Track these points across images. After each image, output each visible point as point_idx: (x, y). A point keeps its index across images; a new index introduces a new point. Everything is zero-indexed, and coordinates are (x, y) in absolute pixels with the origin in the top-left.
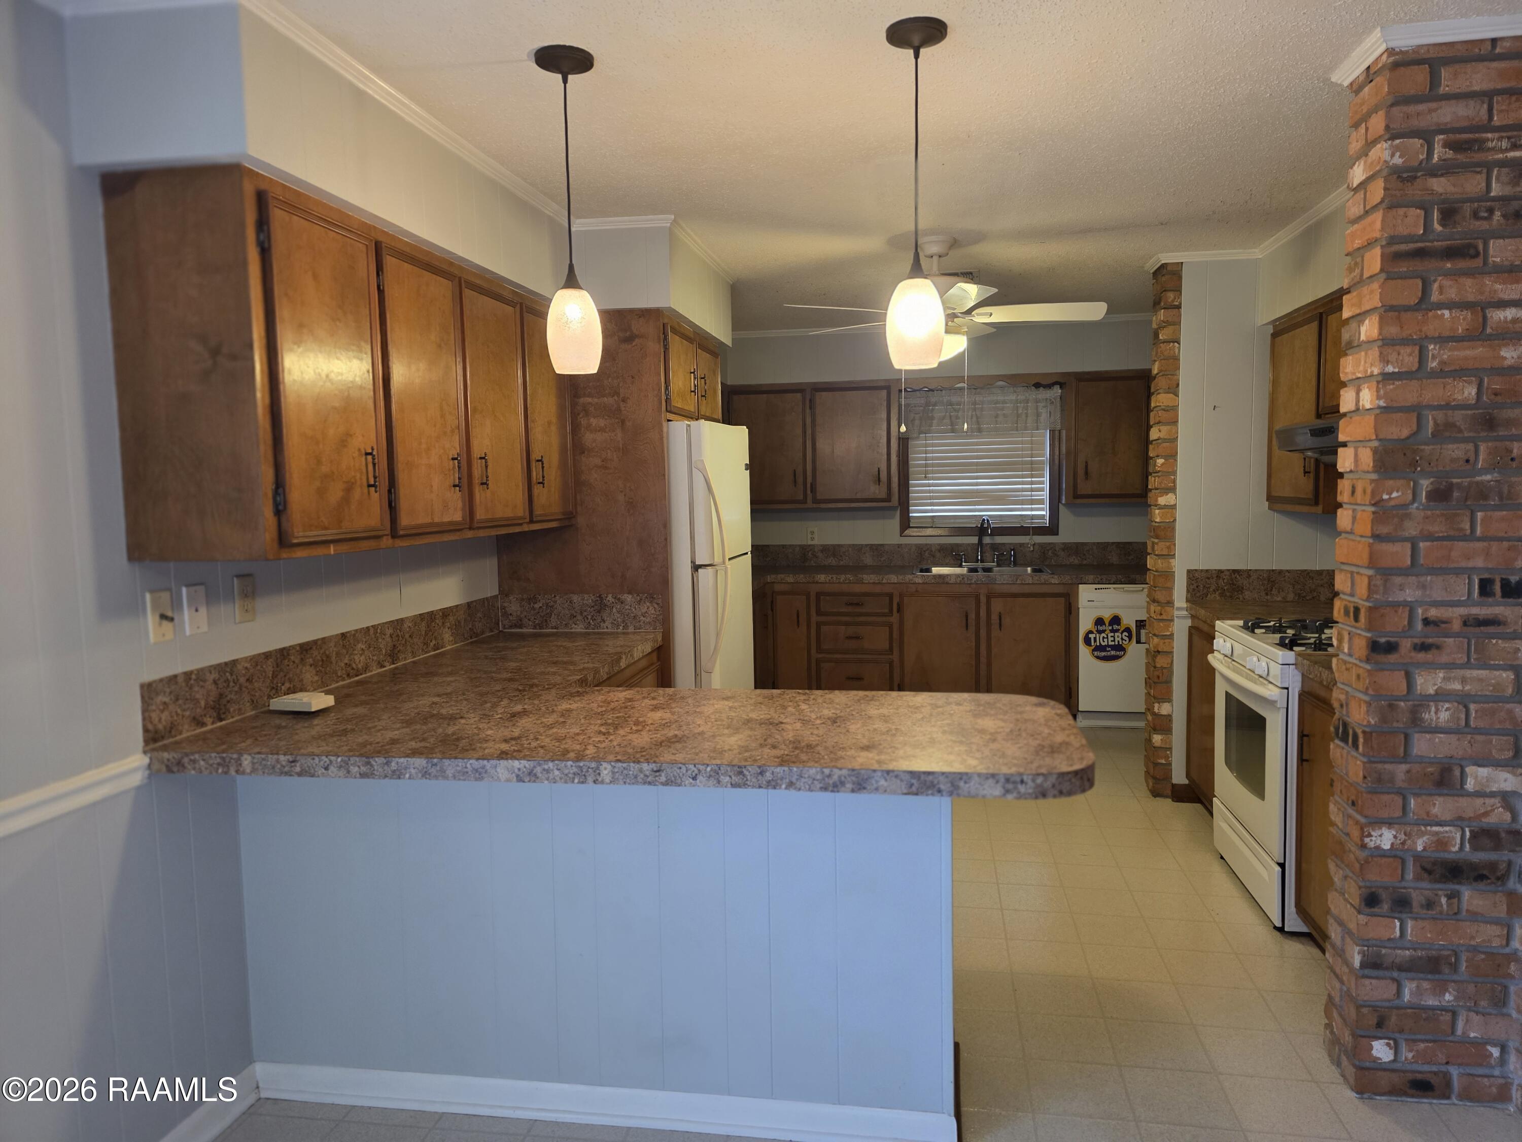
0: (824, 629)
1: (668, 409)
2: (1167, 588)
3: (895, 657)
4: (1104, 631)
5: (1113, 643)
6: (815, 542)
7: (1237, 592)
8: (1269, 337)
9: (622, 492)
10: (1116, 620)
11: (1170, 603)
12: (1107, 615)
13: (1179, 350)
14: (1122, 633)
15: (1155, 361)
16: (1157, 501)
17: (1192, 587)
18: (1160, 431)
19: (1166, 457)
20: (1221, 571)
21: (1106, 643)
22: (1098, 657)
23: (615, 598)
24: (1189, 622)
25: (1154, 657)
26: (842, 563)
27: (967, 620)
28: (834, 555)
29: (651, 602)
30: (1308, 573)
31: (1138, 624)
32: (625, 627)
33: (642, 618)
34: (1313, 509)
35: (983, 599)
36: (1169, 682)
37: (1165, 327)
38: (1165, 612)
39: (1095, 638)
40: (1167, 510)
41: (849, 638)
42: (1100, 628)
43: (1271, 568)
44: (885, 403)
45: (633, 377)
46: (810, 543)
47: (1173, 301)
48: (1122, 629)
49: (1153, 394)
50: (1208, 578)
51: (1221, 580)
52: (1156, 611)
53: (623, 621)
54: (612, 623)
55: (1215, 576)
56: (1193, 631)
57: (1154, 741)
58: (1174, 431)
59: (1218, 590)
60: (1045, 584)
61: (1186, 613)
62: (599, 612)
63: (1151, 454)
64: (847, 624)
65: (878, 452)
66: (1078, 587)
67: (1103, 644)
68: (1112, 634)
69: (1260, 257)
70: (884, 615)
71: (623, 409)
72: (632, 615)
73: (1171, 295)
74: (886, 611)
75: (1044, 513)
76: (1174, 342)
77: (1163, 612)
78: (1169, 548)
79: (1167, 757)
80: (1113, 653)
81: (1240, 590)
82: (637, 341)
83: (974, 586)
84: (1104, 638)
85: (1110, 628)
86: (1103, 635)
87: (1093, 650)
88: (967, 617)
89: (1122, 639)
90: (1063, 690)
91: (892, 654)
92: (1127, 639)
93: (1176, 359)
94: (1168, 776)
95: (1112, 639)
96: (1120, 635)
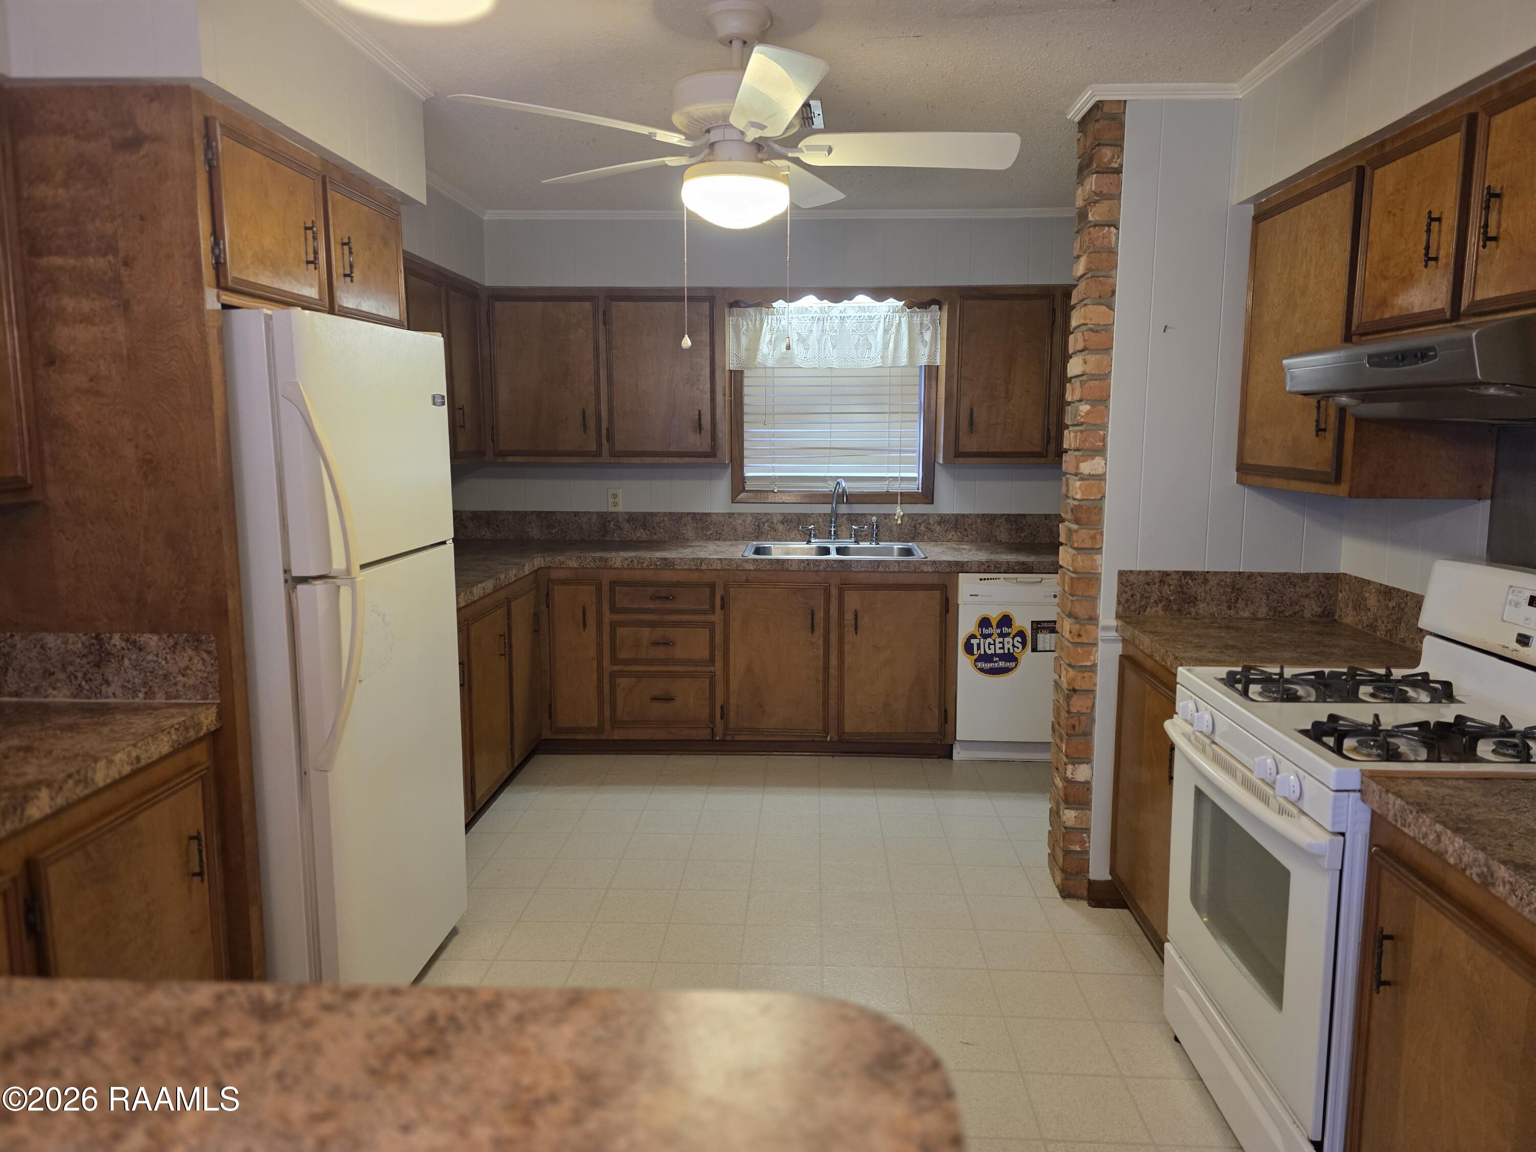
0: (621, 632)
1: (223, 284)
2: (1090, 597)
3: (718, 666)
4: (990, 635)
5: (1001, 651)
6: (620, 509)
7: (1188, 603)
8: (1250, 220)
9: (130, 440)
10: (1006, 621)
11: (1093, 619)
12: (994, 615)
13: (1117, 239)
14: (1013, 639)
15: (1078, 257)
16: (1077, 467)
17: (1125, 596)
18: (1085, 363)
19: (1093, 402)
20: (1166, 574)
21: (992, 651)
22: (982, 670)
23: (127, 640)
24: (1118, 649)
25: (1068, 698)
26: (655, 537)
27: (813, 620)
28: (644, 526)
29: (196, 649)
30: (1289, 578)
31: (1035, 626)
32: (150, 694)
33: (180, 678)
34: (1331, 489)
35: (834, 592)
36: (1088, 734)
37: (1096, 202)
38: (1086, 631)
39: (979, 645)
40: (1092, 482)
41: (655, 644)
42: (986, 631)
43: (1237, 570)
44: (707, 321)
45: (142, 218)
46: (612, 509)
47: (1110, 161)
48: (1013, 633)
49: (1074, 307)
50: (1148, 584)
51: (1166, 587)
52: (1074, 631)
53: (145, 684)
54: (123, 687)
55: (1157, 580)
56: (1127, 664)
57: (1064, 819)
58: (1106, 362)
59: (1161, 601)
60: (915, 572)
61: (1116, 634)
62: (97, 665)
63: (1068, 397)
64: (652, 625)
65: (698, 389)
66: (958, 576)
67: (989, 652)
68: (1001, 639)
69: (1240, 97)
70: (704, 612)
71: (126, 280)
72: (161, 672)
73: (1107, 152)
74: (707, 607)
75: (915, 475)
76: (1109, 226)
77: (1082, 633)
78: (1093, 538)
79: (1082, 842)
80: (1002, 664)
81: (1193, 601)
82: (147, 148)
83: (823, 573)
84: (990, 644)
85: (999, 631)
86: (989, 640)
87: (976, 661)
88: (813, 615)
89: (1014, 646)
90: (936, 712)
91: (714, 665)
92: (1020, 646)
93: (1112, 252)
94: (1084, 868)
95: (1001, 645)
96: (1011, 640)
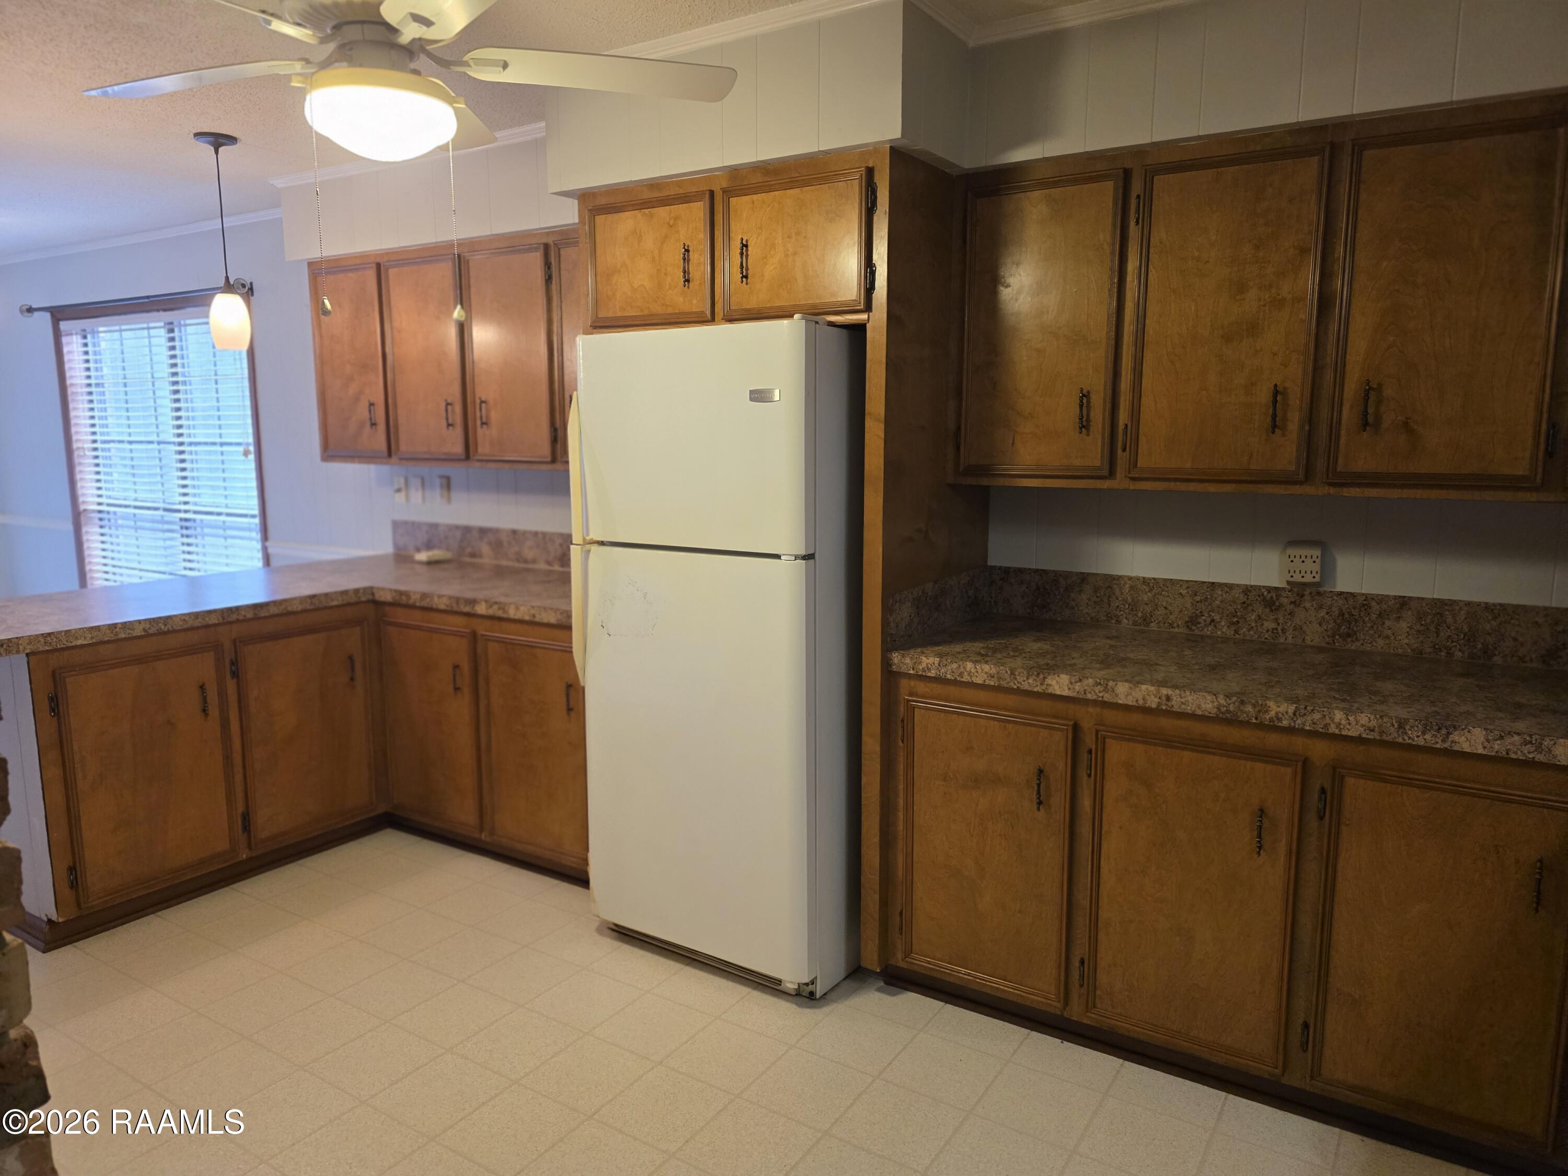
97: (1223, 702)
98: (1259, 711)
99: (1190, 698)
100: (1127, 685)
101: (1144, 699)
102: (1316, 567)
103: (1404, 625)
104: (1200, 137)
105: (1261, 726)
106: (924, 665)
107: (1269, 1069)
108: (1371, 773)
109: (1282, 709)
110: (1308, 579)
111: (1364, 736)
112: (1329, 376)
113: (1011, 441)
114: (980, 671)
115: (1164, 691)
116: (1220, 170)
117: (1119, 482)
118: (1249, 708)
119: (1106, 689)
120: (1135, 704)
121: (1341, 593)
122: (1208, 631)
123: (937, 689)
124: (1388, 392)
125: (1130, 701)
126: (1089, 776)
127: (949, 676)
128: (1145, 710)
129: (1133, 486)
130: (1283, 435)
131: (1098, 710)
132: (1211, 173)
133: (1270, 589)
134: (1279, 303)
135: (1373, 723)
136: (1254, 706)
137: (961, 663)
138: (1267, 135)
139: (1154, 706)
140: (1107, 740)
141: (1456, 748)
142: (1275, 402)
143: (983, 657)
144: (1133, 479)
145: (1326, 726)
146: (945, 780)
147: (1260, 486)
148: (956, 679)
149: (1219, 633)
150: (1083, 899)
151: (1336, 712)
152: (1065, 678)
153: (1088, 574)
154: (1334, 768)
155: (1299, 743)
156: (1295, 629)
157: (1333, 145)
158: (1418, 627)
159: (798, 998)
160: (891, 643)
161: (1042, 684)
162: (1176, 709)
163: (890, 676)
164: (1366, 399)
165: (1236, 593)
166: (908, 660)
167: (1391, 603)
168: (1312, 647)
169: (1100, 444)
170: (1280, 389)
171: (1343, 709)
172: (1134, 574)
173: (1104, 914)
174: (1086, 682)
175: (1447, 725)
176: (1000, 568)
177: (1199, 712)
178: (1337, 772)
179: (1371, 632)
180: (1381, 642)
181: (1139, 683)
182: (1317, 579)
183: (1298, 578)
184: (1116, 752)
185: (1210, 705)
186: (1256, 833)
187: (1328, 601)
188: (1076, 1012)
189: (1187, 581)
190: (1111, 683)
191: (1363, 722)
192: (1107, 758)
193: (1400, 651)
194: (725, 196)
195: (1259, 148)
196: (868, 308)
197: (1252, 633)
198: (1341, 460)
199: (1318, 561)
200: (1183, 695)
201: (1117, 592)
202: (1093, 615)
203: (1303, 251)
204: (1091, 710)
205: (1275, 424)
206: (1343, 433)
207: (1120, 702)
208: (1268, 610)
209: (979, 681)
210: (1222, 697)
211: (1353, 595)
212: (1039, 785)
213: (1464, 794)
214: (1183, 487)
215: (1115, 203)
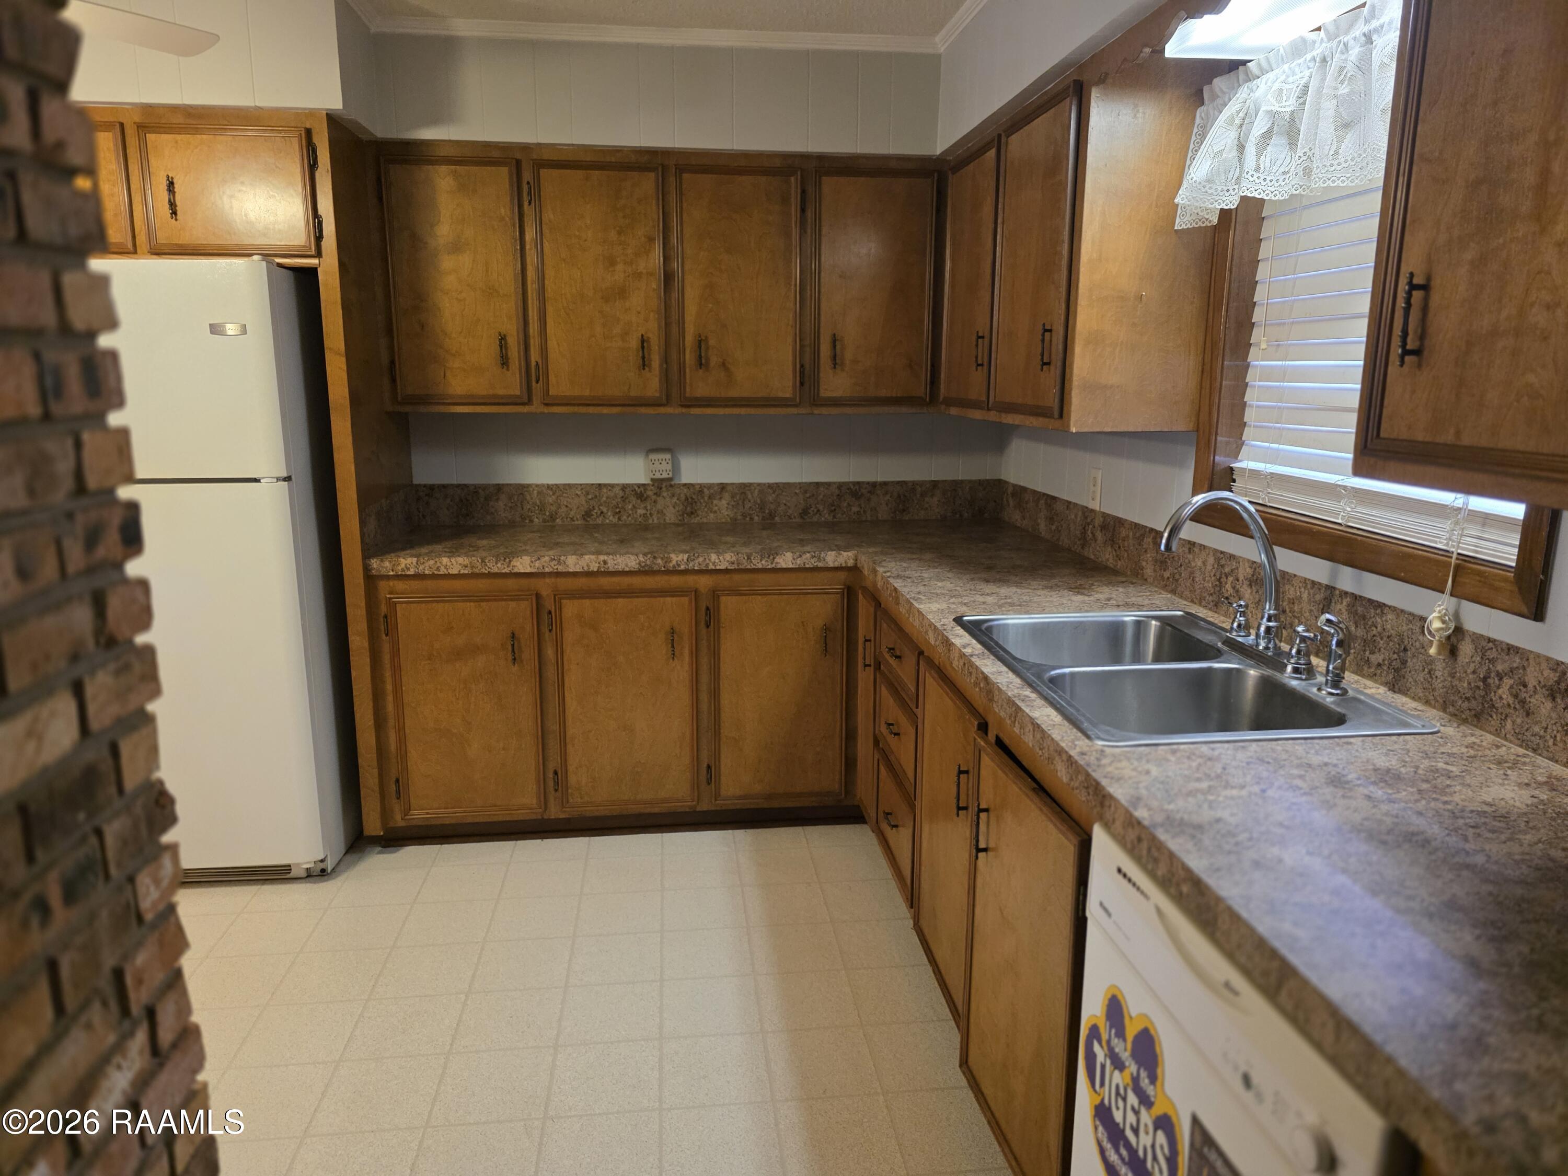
4: (1120, 1065)
5: (1134, 1141)
10: (1147, 1048)
14: (1155, 1129)
21: (1120, 1119)
39: (1103, 1070)
42: (1115, 1042)
48: (1156, 1110)
67: (1115, 1114)
68: (1136, 1104)
85: (1134, 1069)
86: (1118, 1078)
87: (1097, 1113)
95: (1135, 1121)
96: (1151, 1128)
97: (642, 559)
98: (666, 562)
99: (620, 560)
100: (574, 557)
101: (588, 565)
102: (669, 467)
103: (724, 502)
104: (573, 145)
105: (668, 572)
106: (403, 566)
107: (689, 804)
108: (735, 592)
109: (680, 558)
110: (665, 476)
111: (729, 568)
112: (674, 329)
113: (443, 375)
114: (455, 563)
115: (602, 558)
116: (588, 172)
117: (536, 407)
118: (659, 561)
119: (559, 562)
120: (581, 570)
121: (685, 485)
122: (599, 521)
123: (416, 584)
124: (712, 342)
125: (578, 569)
126: (550, 631)
127: (427, 572)
128: (589, 574)
129: (546, 410)
130: (650, 371)
131: (553, 580)
132: (580, 173)
133: (639, 486)
134: (638, 275)
135: (734, 559)
136: (662, 559)
137: (437, 559)
138: (618, 151)
139: (595, 570)
140: (562, 601)
141: (779, 566)
142: (643, 347)
143: (452, 553)
144: (547, 405)
145: (707, 565)
146: (429, 659)
147: (637, 408)
148: (433, 573)
149: (607, 521)
150: (553, 726)
151: (712, 555)
152: (526, 559)
153: (503, 485)
154: (714, 592)
155: (691, 580)
156: (658, 512)
157: (663, 166)
158: (733, 503)
159: (310, 879)
160: (369, 551)
161: (508, 566)
162: (611, 569)
163: (371, 579)
164: (700, 347)
165: (617, 490)
166: (387, 564)
167: (716, 488)
168: (670, 524)
169: (518, 375)
170: (645, 338)
171: (715, 553)
172: (539, 482)
173: (571, 731)
174: (543, 560)
175: (772, 553)
176: (425, 486)
177: (627, 569)
178: (715, 594)
179: (706, 509)
180: (712, 515)
181: (582, 555)
182: (671, 475)
183: (658, 476)
184: (570, 608)
185: (634, 563)
186: (670, 645)
187: (677, 491)
188: (555, 812)
189: (581, 485)
190: (563, 558)
191: (728, 559)
192: (563, 615)
193: (724, 520)
194: (140, 131)
195: (613, 160)
196: (319, 254)
197: (630, 519)
198: (688, 389)
199: (670, 462)
200: (615, 558)
201: (528, 497)
202: (510, 517)
203: (651, 240)
204: (547, 580)
205: (644, 363)
206: (687, 370)
207: (571, 570)
208: (639, 501)
209: (455, 571)
210: (641, 555)
211: (692, 485)
212: (513, 645)
213: (783, 594)
214: (583, 410)
215: (511, 185)
